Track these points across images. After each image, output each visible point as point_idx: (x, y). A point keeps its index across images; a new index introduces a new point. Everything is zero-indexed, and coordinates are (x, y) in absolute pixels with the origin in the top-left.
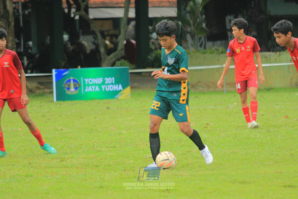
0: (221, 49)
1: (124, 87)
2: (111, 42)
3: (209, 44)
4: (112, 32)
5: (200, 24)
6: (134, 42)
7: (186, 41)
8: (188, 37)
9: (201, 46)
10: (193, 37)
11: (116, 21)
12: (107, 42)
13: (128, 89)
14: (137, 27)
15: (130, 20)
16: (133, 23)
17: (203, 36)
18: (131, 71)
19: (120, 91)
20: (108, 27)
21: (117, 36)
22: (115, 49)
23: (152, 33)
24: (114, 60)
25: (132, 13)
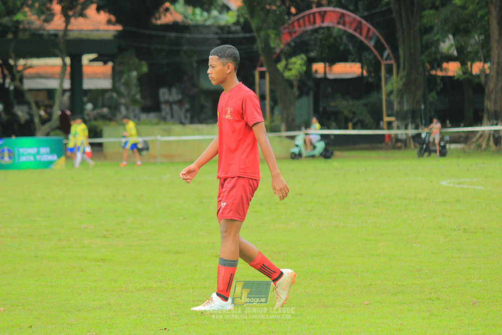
0: (155, 121)
1: (59, 157)
2: (45, 111)
3: (143, 116)
4: (47, 102)
5: (134, 95)
6: (68, 113)
8: (123, 109)
9: (135, 117)
10: (127, 108)
11: (50, 93)
12: (42, 113)
14: (72, 99)
15: (64, 91)
16: (68, 94)
17: (137, 109)
19: (55, 161)
20: (42, 97)
21: (51, 107)
22: (49, 119)
23: (85, 104)
24: (48, 130)
25: (67, 85)
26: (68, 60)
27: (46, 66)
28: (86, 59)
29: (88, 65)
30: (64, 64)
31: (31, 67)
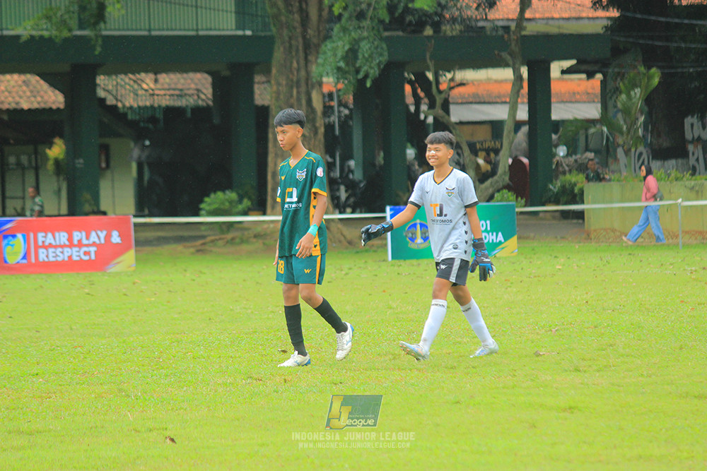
1: (506, 238)
2: (487, 161)
4: (488, 144)
6: (525, 161)
7: (616, 159)
8: (620, 152)
10: (627, 152)
11: (496, 127)
12: (481, 161)
13: (514, 240)
14: (532, 136)
15: (518, 125)
16: (525, 129)
17: (645, 151)
18: (518, 210)
19: (500, 243)
20: (483, 135)
21: (497, 152)
22: (493, 173)
23: (556, 146)
24: (491, 191)
25: (523, 114)
26: (524, 71)
27: (489, 80)
28: (556, 68)
29: (558, 79)
30: (519, 78)
31: (462, 84)
